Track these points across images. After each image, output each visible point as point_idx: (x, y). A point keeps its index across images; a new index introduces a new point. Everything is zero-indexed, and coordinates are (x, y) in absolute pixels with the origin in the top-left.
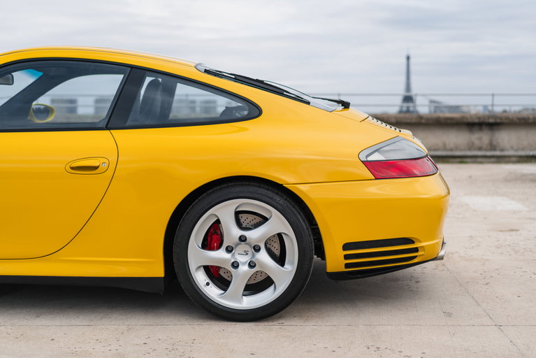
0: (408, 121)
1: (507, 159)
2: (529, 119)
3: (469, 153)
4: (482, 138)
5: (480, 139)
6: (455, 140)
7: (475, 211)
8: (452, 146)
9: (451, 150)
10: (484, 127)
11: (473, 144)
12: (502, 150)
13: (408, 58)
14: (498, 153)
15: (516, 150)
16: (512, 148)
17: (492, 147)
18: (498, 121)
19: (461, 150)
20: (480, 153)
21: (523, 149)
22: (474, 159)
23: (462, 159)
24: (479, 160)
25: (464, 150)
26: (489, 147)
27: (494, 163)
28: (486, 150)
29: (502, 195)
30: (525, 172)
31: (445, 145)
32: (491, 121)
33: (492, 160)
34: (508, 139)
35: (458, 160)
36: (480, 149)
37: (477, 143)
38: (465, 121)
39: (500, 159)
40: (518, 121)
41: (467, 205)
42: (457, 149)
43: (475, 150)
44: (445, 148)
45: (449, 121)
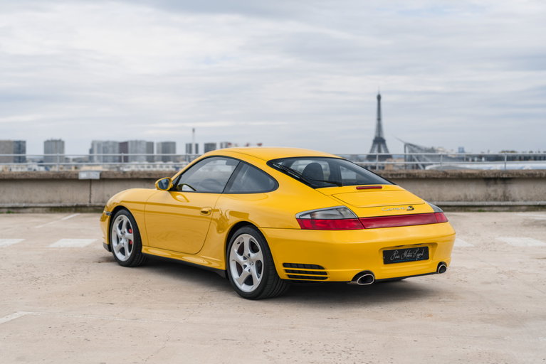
0: (436, 176)
1: (518, 208)
2: (536, 174)
3: (487, 203)
4: (497, 190)
5: (495, 191)
6: (474, 192)
7: (513, 247)
8: (472, 197)
9: (472, 201)
10: (498, 182)
11: (490, 195)
12: (513, 201)
13: (379, 98)
14: (510, 203)
15: (525, 201)
16: (522, 198)
17: (506, 198)
18: (511, 176)
19: (480, 201)
20: (496, 203)
21: (531, 200)
22: (491, 208)
23: (480, 208)
24: (495, 209)
25: (482, 201)
26: (503, 197)
27: (507, 211)
28: (500, 201)
29: (527, 236)
30: (536, 218)
31: (466, 196)
32: (504, 176)
33: (506, 209)
34: (518, 191)
35: (477, 209)
36: (495, 199)
37: (493, 194)
38: (484, 176)
39: (512, 208)
40: (527, 176)
41: (505, 243)
42: (476, 200)
43: (491, 200)
44: (466, 200)
45: (469, 177)
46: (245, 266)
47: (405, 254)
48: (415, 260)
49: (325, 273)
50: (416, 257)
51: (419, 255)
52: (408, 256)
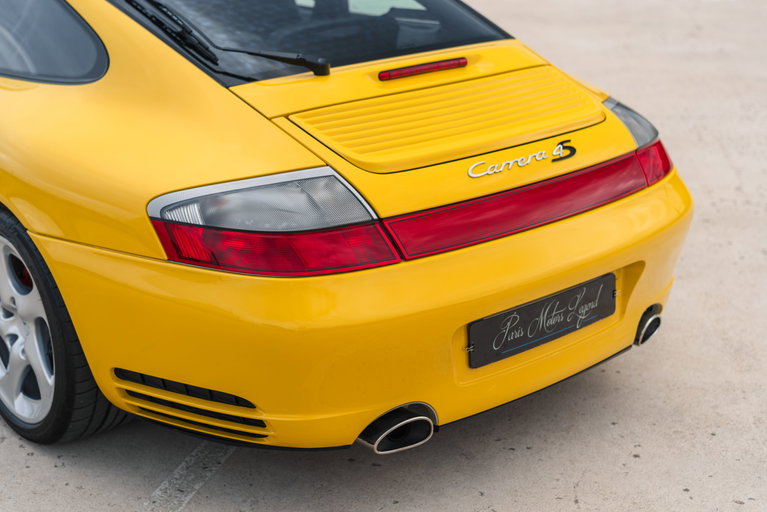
46: (14, 338)
47: (542, 319)
48: (575, 329)
49: (260, 424)
50: (575, 319)
51: (583, 310)
52: (552, 322)
